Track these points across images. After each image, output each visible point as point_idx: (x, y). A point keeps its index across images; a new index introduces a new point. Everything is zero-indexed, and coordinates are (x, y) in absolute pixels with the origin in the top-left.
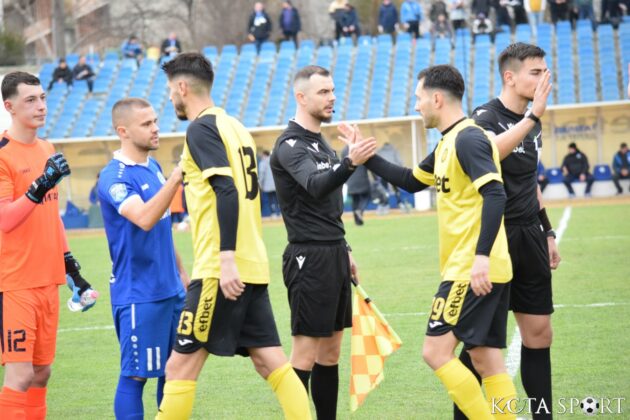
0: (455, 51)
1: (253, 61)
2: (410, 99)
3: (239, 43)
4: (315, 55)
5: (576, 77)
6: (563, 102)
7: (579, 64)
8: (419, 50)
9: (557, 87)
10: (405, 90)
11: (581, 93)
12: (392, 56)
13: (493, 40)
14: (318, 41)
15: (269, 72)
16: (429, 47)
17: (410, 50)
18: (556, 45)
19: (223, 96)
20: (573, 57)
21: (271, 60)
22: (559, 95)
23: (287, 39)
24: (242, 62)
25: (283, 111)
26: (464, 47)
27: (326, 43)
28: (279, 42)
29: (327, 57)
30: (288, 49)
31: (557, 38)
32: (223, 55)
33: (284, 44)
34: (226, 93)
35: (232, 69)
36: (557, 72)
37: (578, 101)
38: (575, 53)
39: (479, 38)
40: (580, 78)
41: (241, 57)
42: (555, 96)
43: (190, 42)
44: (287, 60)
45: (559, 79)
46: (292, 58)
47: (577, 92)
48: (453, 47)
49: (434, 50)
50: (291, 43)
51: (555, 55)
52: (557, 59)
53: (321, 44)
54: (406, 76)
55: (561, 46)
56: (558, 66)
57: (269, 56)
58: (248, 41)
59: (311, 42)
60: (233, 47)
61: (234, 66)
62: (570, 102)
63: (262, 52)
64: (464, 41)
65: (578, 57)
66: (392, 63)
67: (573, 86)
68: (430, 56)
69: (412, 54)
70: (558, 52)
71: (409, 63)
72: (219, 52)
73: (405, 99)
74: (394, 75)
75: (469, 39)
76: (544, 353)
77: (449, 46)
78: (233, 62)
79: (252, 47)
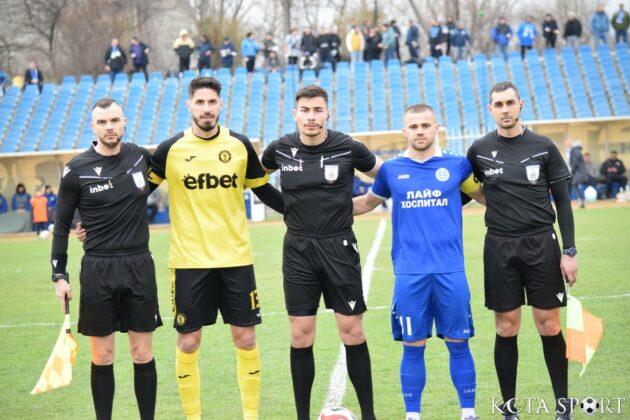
0: (285, 84)
1: (108, 89)
2: (246, 125)
3: (96, 73)
4: (163, 85)
5: (388, 108)
6: (377, 129)
7: (390, 97)
8: (255, 82)
9: (372, 116)
10: (242, 117)
11: (392, 121)
12: (231, 87)
13: (317, 75)
14: (165, 73)
15: (122, 100)
16: (263, 80)
17: (246, 82)
18: (371, 80)
19: (81, 120)
20: (385, 91)
21: (125, 88)
22: (373, 123)
23: (137, 71)
24: (98, 90)
25: (134, 133)
26: (293, 80)
27: (173, 75)
28: (131, 73)
29: (173, 87)
30: (139, 79)
31: (371, 74)
32: (81, 83)
33: (135, 75)
34: (84, 117)
35: (89, 96)
36: (373, 103)
37: (389, 129)
38: (387, 87)
39: (305, 73)
40: (391, 109)
41: (97, 86)
42: (370, 124)
43: (52, 72)
44: (139, 89)
45: (374, 109)
46: (143, 87)
47: (388, 120)
48: (283, 81)
49: (266, 82)
50: (141, 74)
51: (369, 89)
52: (372, 92)
53: (168, 75)
54: (243, 105)
55: (375, 81)
56: (372, 98)
57: (122, 85)
58: (103, 72)
59: (159, 73)
60: (90, 77)
61: (91, 94)
62: (383, 129)
63: (116, 82)
64: (293, 75)
65: (389, 91)
66: (230, 92)
67: (385, 116)
68: (264, 87)
69: (248, 86)
70: (372, 86)
71: (245, 93)
72: (78, 81)
73: (242, 124)
74: (232, 104)
75: (297, 73)
76: (363, 348)
77: (280, 80)
78: (90, 90)
79: (107, 77)
